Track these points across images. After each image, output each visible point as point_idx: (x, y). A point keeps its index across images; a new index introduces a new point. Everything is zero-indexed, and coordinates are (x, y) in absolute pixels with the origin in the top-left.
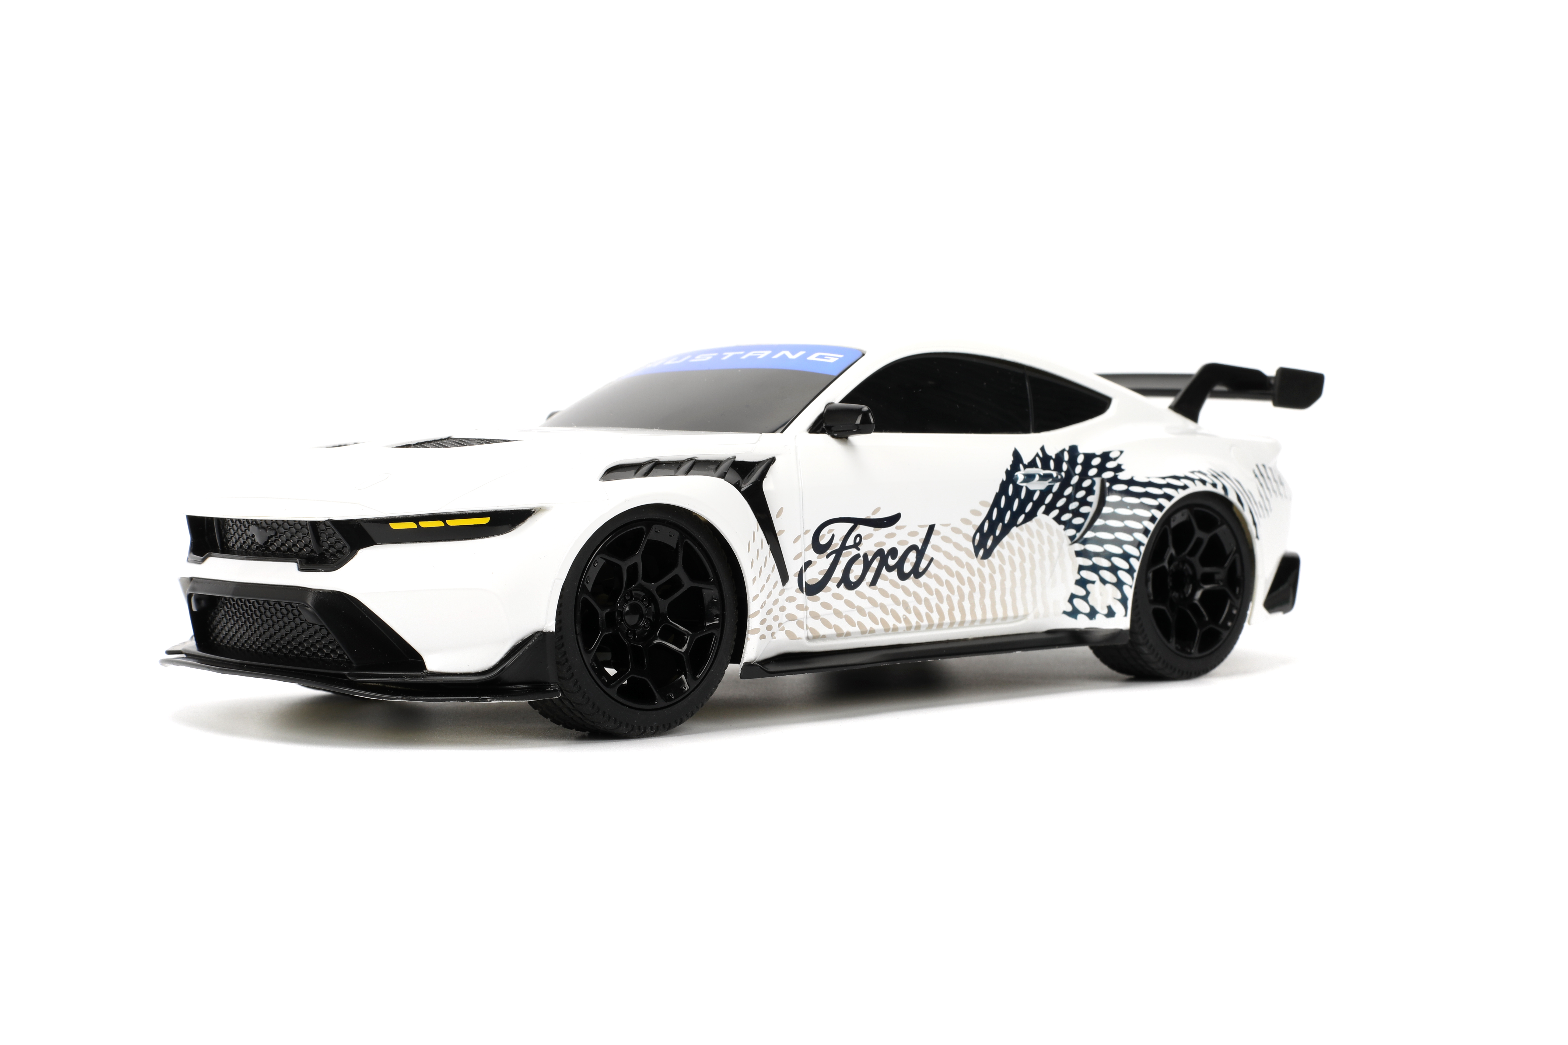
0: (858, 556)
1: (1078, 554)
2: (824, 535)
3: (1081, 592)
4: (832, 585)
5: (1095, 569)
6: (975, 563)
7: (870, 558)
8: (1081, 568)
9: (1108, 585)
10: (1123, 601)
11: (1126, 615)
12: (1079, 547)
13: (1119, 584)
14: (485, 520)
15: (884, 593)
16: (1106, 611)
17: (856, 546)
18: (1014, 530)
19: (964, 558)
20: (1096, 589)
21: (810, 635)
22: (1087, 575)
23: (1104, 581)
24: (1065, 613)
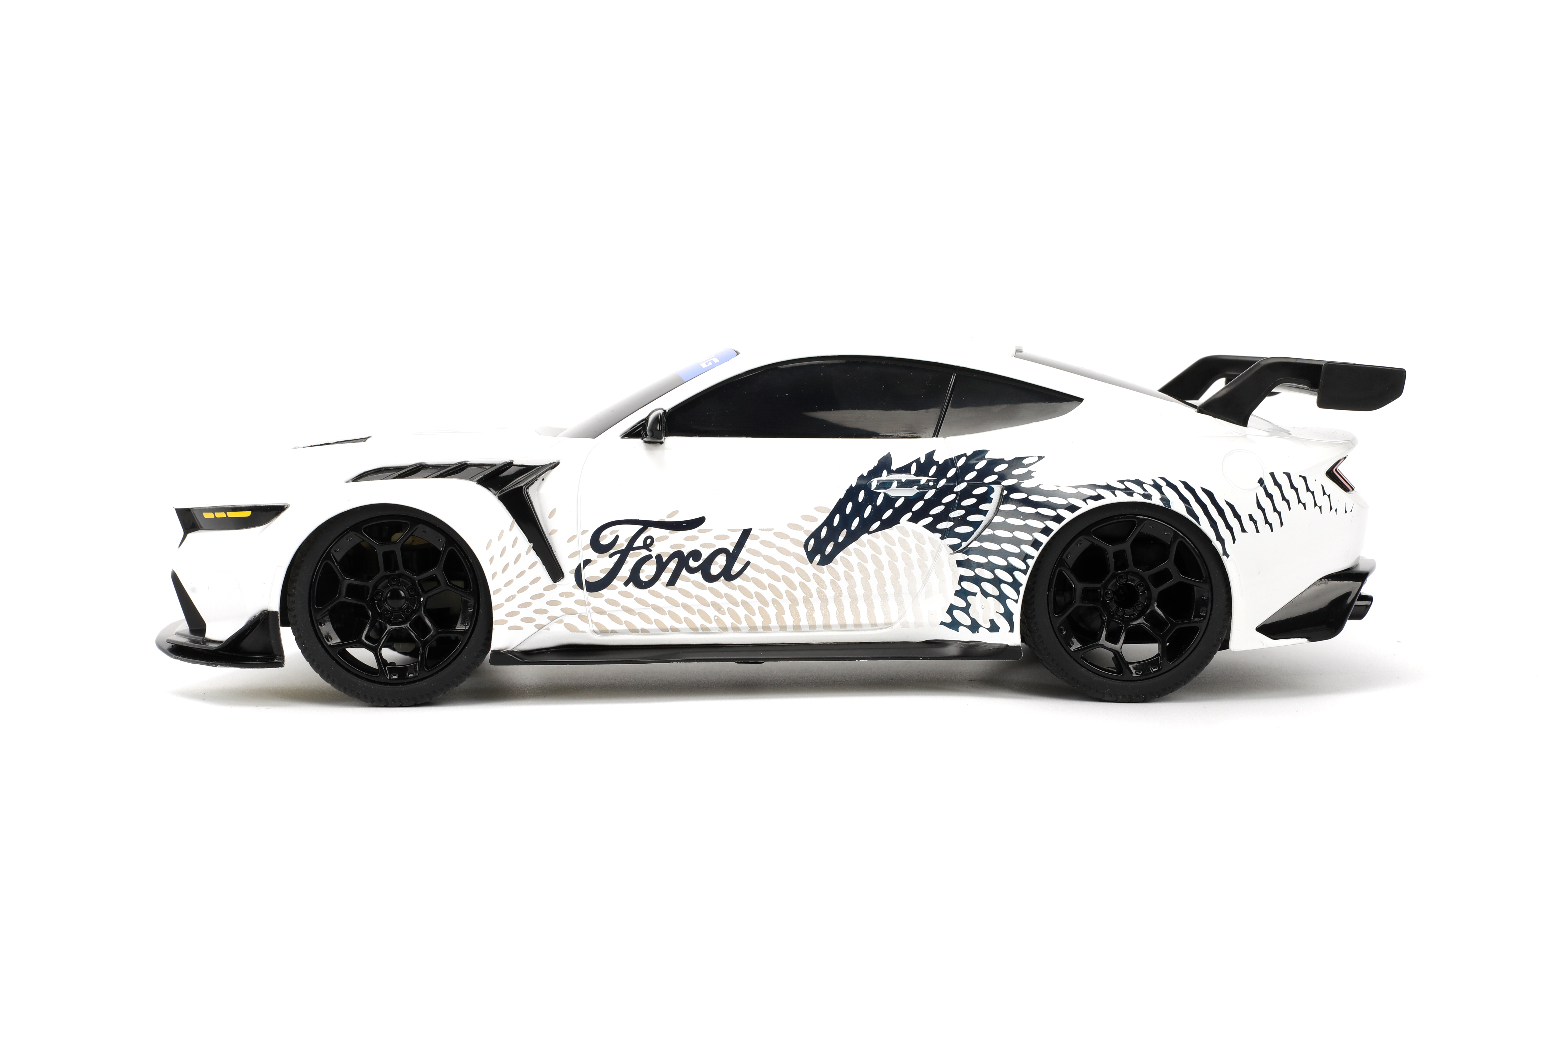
0: (650, 557)
1: (960, 564)
2: (606, 536)
3: (962, 603)
4: (617, 583)
5: (977, 580)
6: (810, 569)
7: (665, 559)
8: (962, 578)
9: (989, 598)
10: (1008, 615)
11: (1012, 630)
12: (961, 557)
13: (1002, 598)
14: (248, 514)
15: (685, 593)
16: (988, 625)
17: (646, 547)
18: (865, 537)
19: (793, 563)
20: (977, 601)
21: (596, 629)
22: (968, 586)
23: (985, 594)
24: (942, 623)
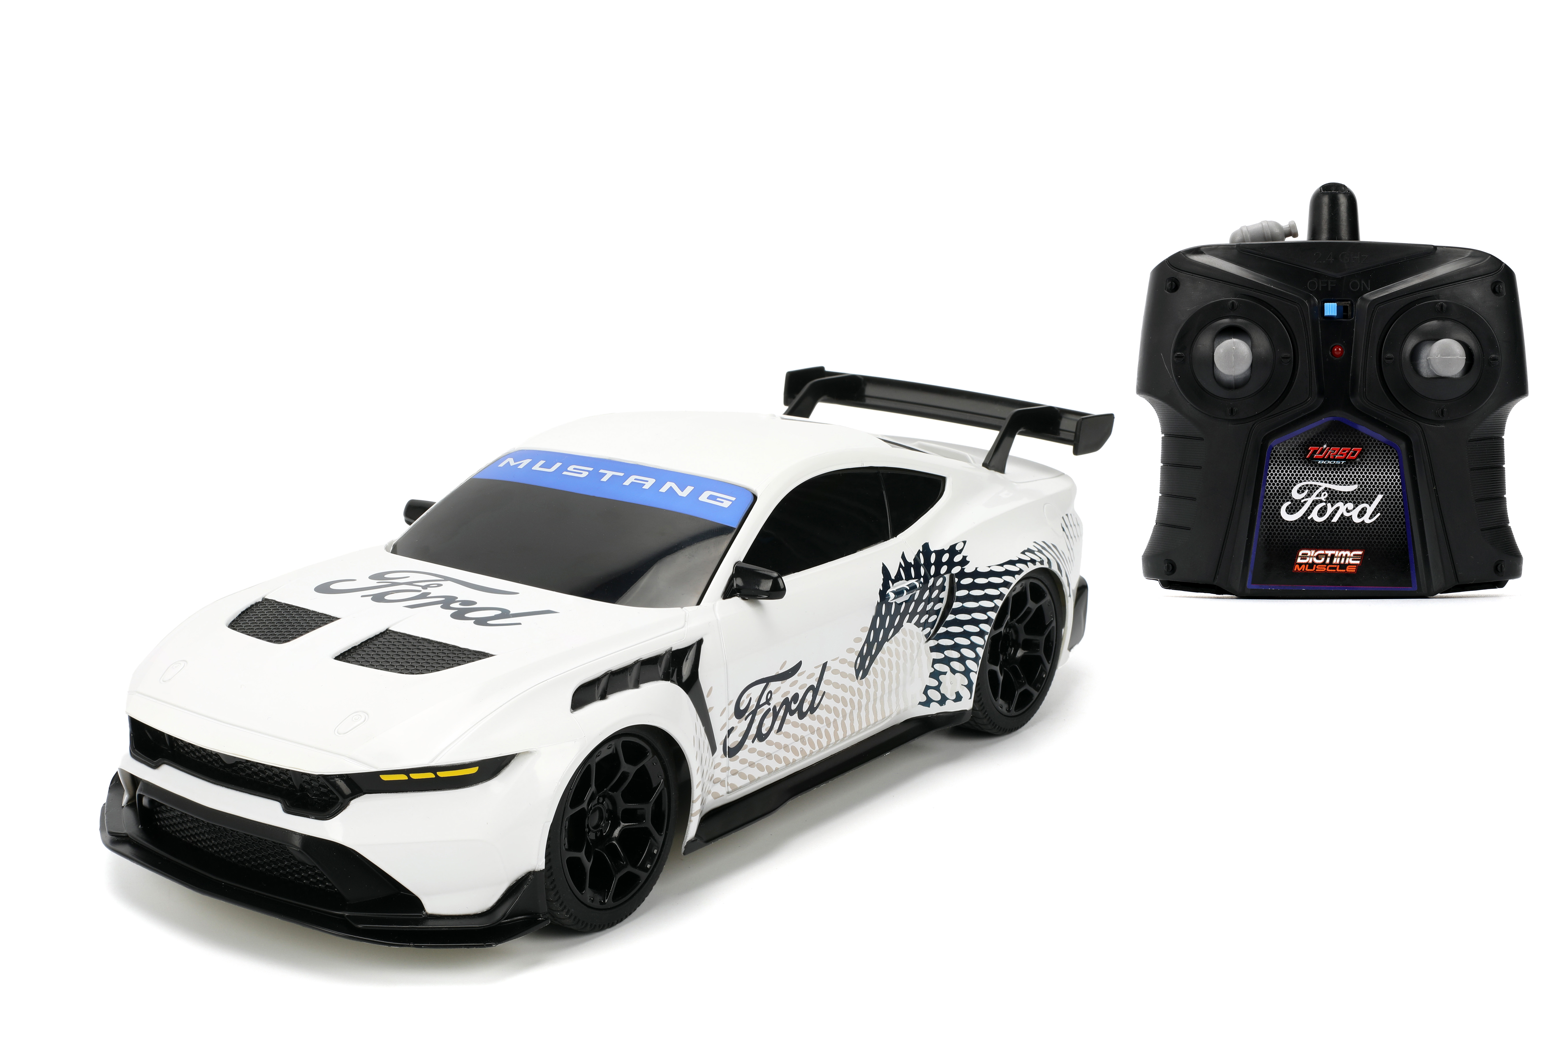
0: (769, 709)
1: (933, 649)
2: (744, 701)
3: (935, 683)
4: (748, 742)
5: (947, 661)
6: (856, 684)
7: (778, 709)
8: (935, 661)
9: (957, 674)
10: (969, 686)
11: (970, 698)
12: (933, 643)
13: (967, 672)
14: (474, 770)
15: (787, 735)
16: (954, 697)
17: (768, 702)
18: (886, 644)
19: (847, 682)
20: (946, 679)
21: (730, 790)
22: (939, 667)
23: (954, 671)
24: (920, 703)
